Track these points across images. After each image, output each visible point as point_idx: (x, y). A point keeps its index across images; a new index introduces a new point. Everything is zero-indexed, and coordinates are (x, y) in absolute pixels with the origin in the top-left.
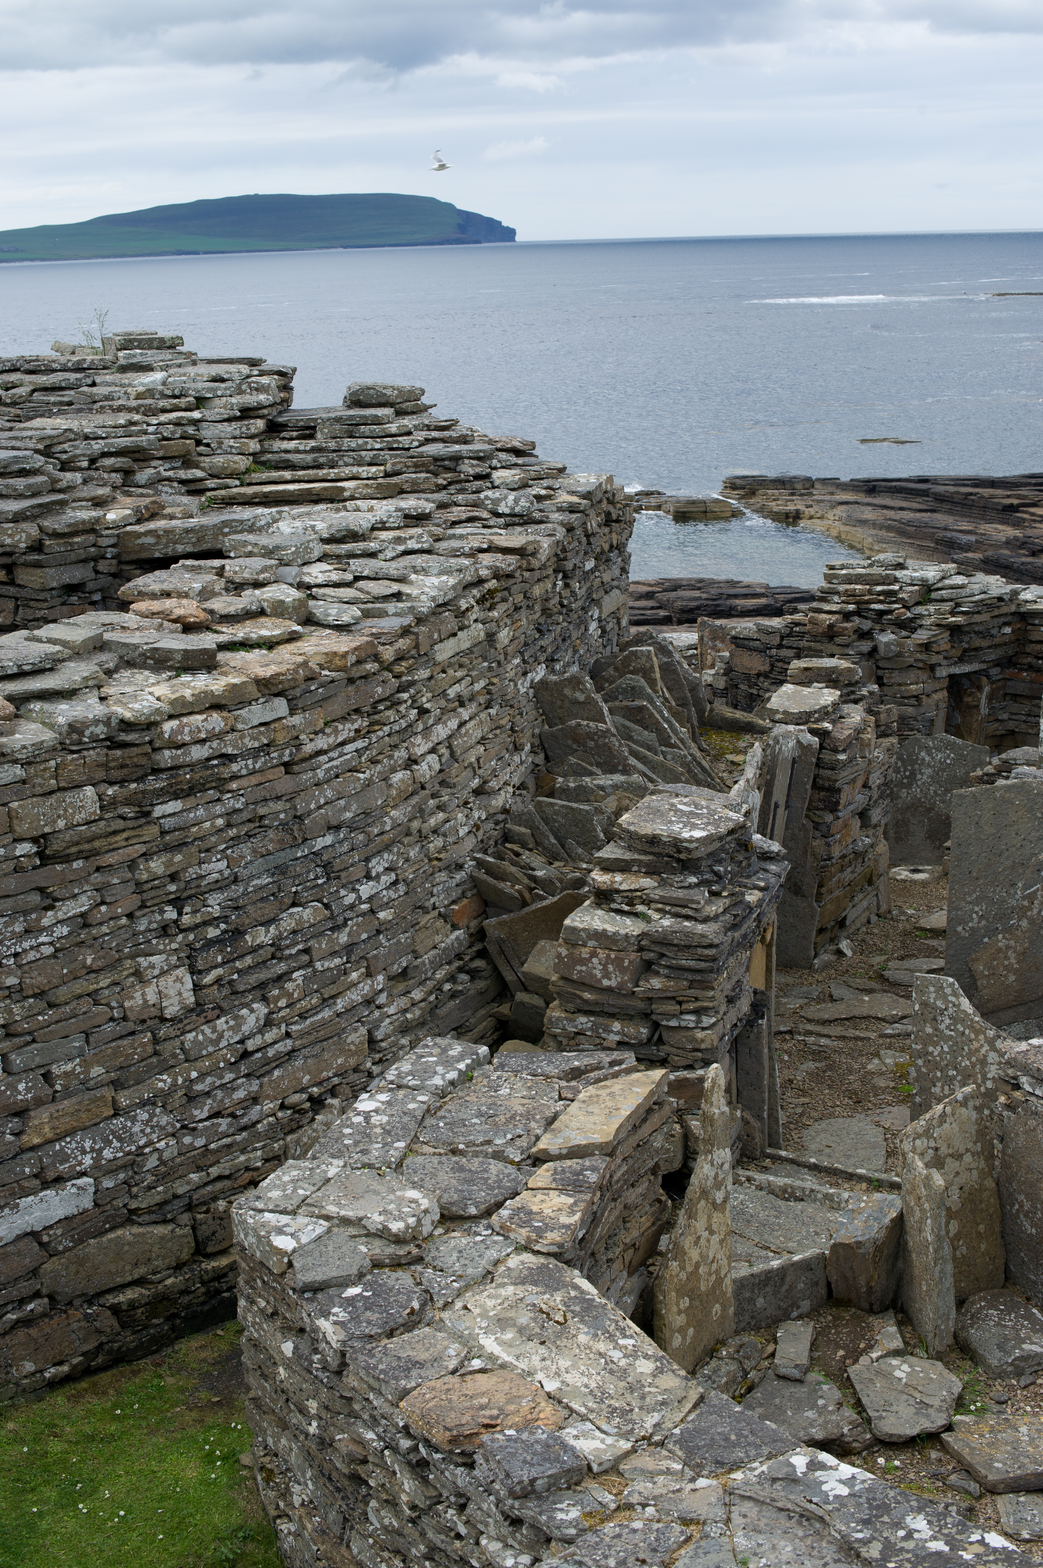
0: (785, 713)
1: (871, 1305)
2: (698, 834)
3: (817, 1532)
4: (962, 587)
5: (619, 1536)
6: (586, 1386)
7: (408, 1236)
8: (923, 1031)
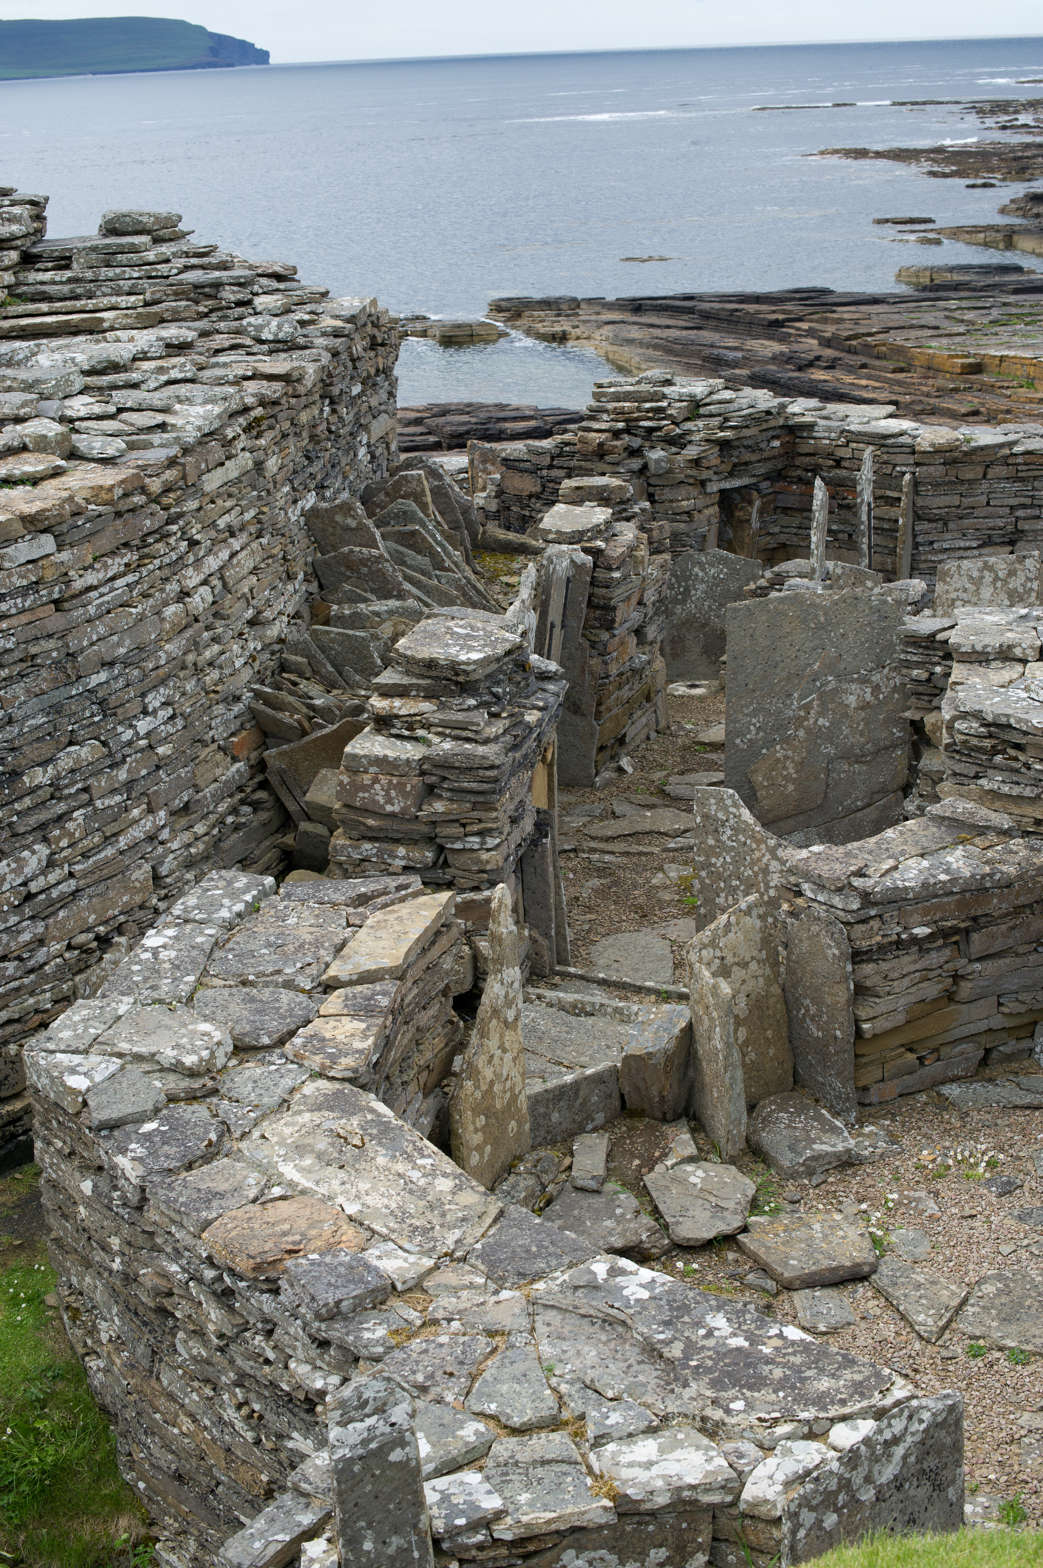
0: (558, 532)
1: (664, 1114)
2: (475, 656)
3: (620, 1336)
4: (730, 402)
5: (426, 1351)
6: (387, 1207)
7: (202, 1069)
8: (705, 843)
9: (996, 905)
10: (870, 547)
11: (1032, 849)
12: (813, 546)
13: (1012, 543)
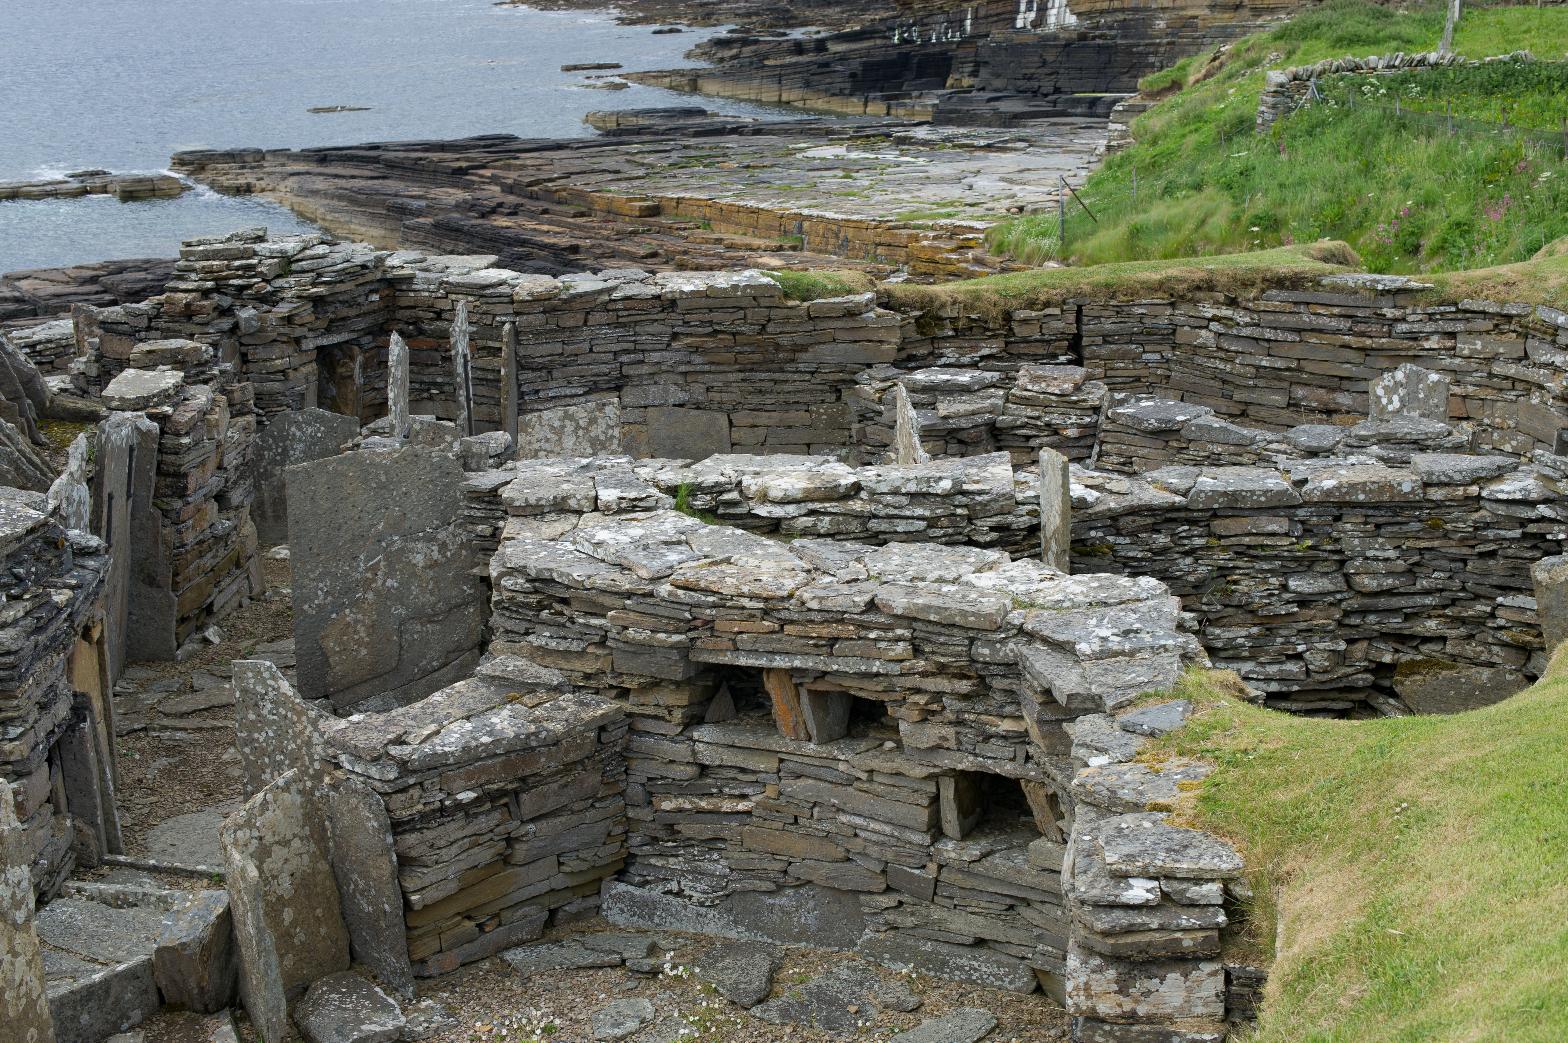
0: (121, 399)
1: (206, 1006)
4: (323, 257)
8: (246, 718)
9: (544, 764)
10: (468, 399)
11: (582, 704)
12: (390, 402)
13: (618, 388)
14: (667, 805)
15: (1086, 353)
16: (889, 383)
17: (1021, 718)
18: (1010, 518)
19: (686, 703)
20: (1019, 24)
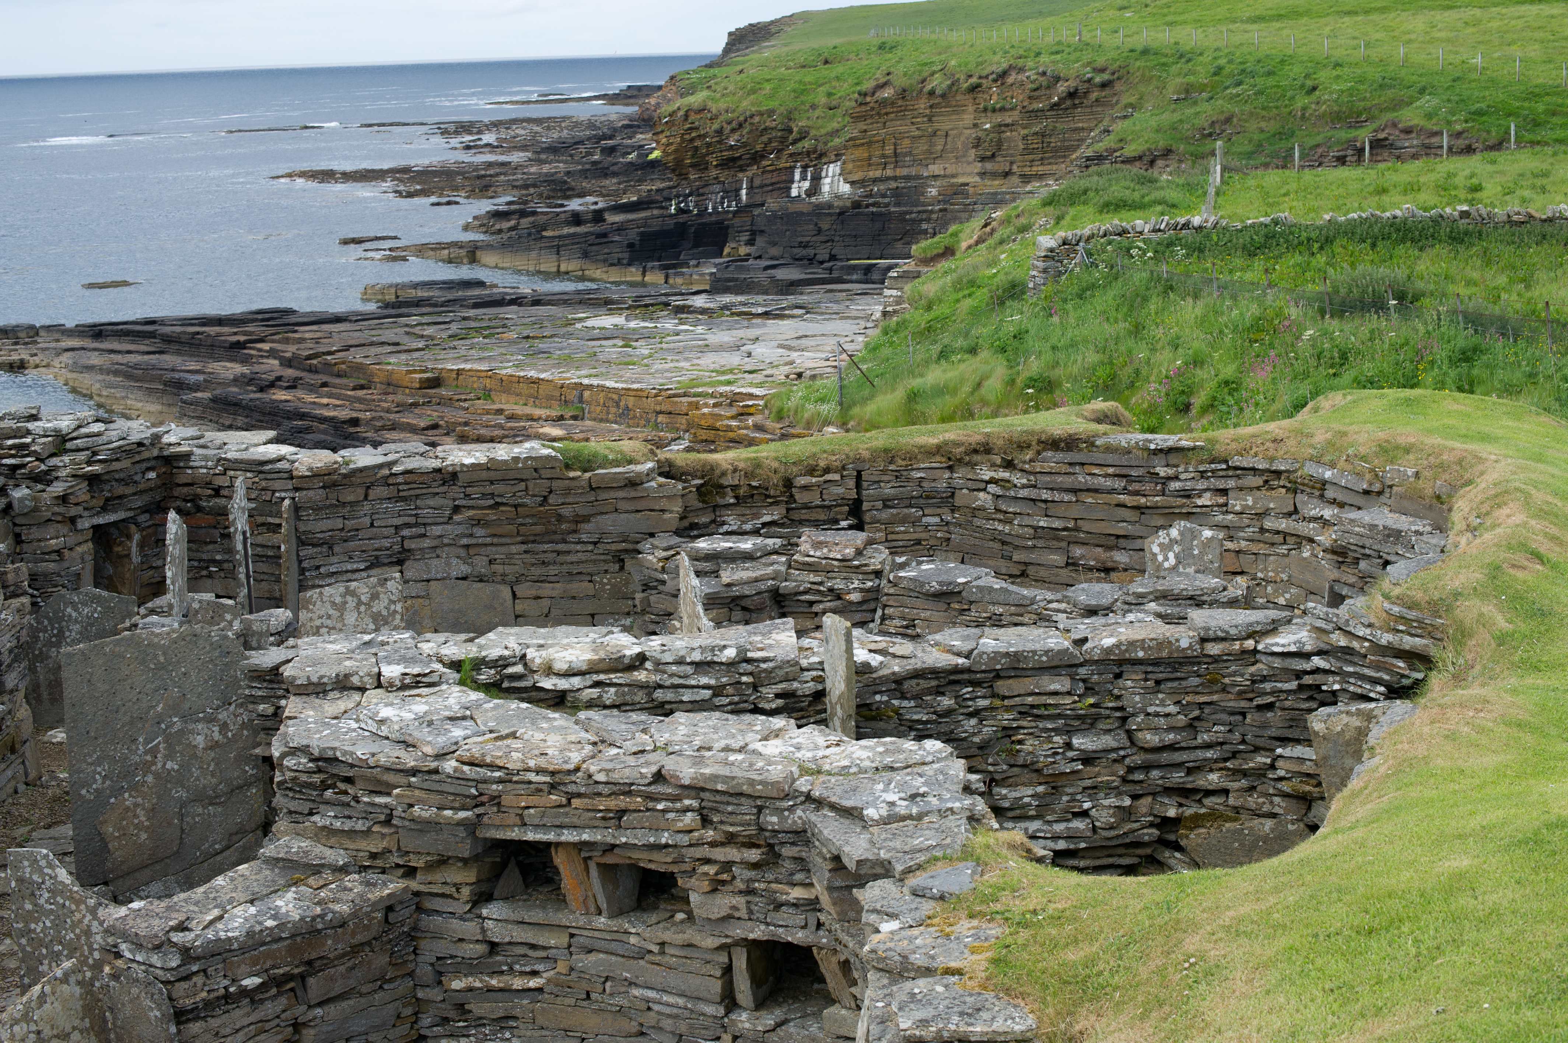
4: (99, 434)
8: (22, 908)
9: (330, 946)
10: (248, 577)
11: (368, 884)
12: (168, 582)
13: (400, 562)
14: (457, 985)
15: (867, 518)
16: (672, 552)
17: (811, 885)
18: (796, 685)
19: (474, 880)
20: (794, 193)
